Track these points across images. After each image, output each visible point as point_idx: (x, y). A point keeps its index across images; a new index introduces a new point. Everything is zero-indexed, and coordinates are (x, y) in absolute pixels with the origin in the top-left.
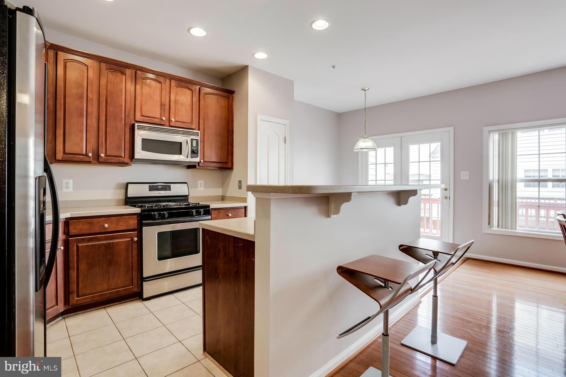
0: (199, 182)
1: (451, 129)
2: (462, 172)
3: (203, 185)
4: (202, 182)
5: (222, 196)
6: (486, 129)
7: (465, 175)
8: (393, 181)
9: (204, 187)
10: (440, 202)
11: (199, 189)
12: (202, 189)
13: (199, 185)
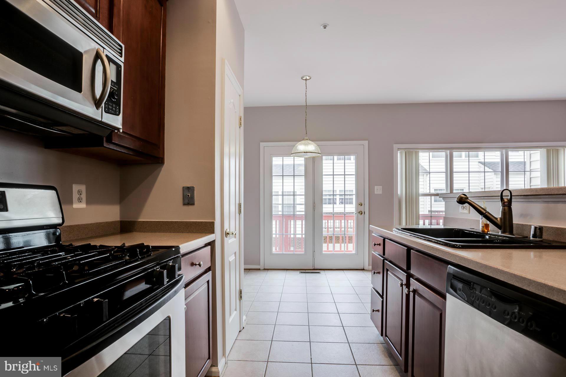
0: (76, 188)
1: (366, 143)
2: (375, 186)
3: (84, 196)
4: (83, 188)
5: (121, 222)
6: (396, 146)
7: (378, 190)
8: (304, 196)
9: (88, 203)
10: (355, 218)
11: (76, 206)
12: (83, 205)
13: (75, 196)
